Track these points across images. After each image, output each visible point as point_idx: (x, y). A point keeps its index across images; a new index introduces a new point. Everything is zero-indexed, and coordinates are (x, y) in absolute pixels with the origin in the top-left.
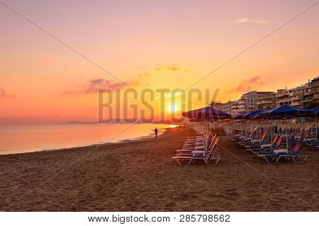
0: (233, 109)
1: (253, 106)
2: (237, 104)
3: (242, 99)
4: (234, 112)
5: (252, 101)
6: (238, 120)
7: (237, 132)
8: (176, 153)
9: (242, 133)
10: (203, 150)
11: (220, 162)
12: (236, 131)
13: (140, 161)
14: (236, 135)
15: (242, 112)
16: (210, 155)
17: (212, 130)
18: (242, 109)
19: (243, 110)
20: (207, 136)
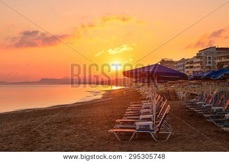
0: (187, 68)
1: (211, 65)
2: (192, 63)
3: (198, 56)
4: (188, 72)
5: (210, 58)
6: (194, 82)
7: (193, 96)
8: (115, 123)
9: (199, 98)
10: (150, 119)
11: (172, 137)
12: (191, 94)
13: (67, 135)
14: (192, 100)
15: (198, 72)
16: (159, 128)
17: (162, 94)
18: (197, 68)
19: (199, 69)
20: (155, 102)
